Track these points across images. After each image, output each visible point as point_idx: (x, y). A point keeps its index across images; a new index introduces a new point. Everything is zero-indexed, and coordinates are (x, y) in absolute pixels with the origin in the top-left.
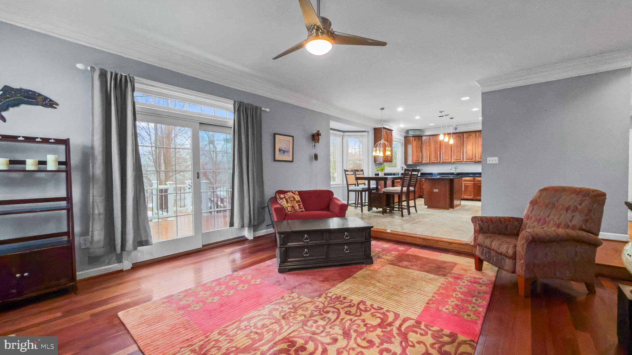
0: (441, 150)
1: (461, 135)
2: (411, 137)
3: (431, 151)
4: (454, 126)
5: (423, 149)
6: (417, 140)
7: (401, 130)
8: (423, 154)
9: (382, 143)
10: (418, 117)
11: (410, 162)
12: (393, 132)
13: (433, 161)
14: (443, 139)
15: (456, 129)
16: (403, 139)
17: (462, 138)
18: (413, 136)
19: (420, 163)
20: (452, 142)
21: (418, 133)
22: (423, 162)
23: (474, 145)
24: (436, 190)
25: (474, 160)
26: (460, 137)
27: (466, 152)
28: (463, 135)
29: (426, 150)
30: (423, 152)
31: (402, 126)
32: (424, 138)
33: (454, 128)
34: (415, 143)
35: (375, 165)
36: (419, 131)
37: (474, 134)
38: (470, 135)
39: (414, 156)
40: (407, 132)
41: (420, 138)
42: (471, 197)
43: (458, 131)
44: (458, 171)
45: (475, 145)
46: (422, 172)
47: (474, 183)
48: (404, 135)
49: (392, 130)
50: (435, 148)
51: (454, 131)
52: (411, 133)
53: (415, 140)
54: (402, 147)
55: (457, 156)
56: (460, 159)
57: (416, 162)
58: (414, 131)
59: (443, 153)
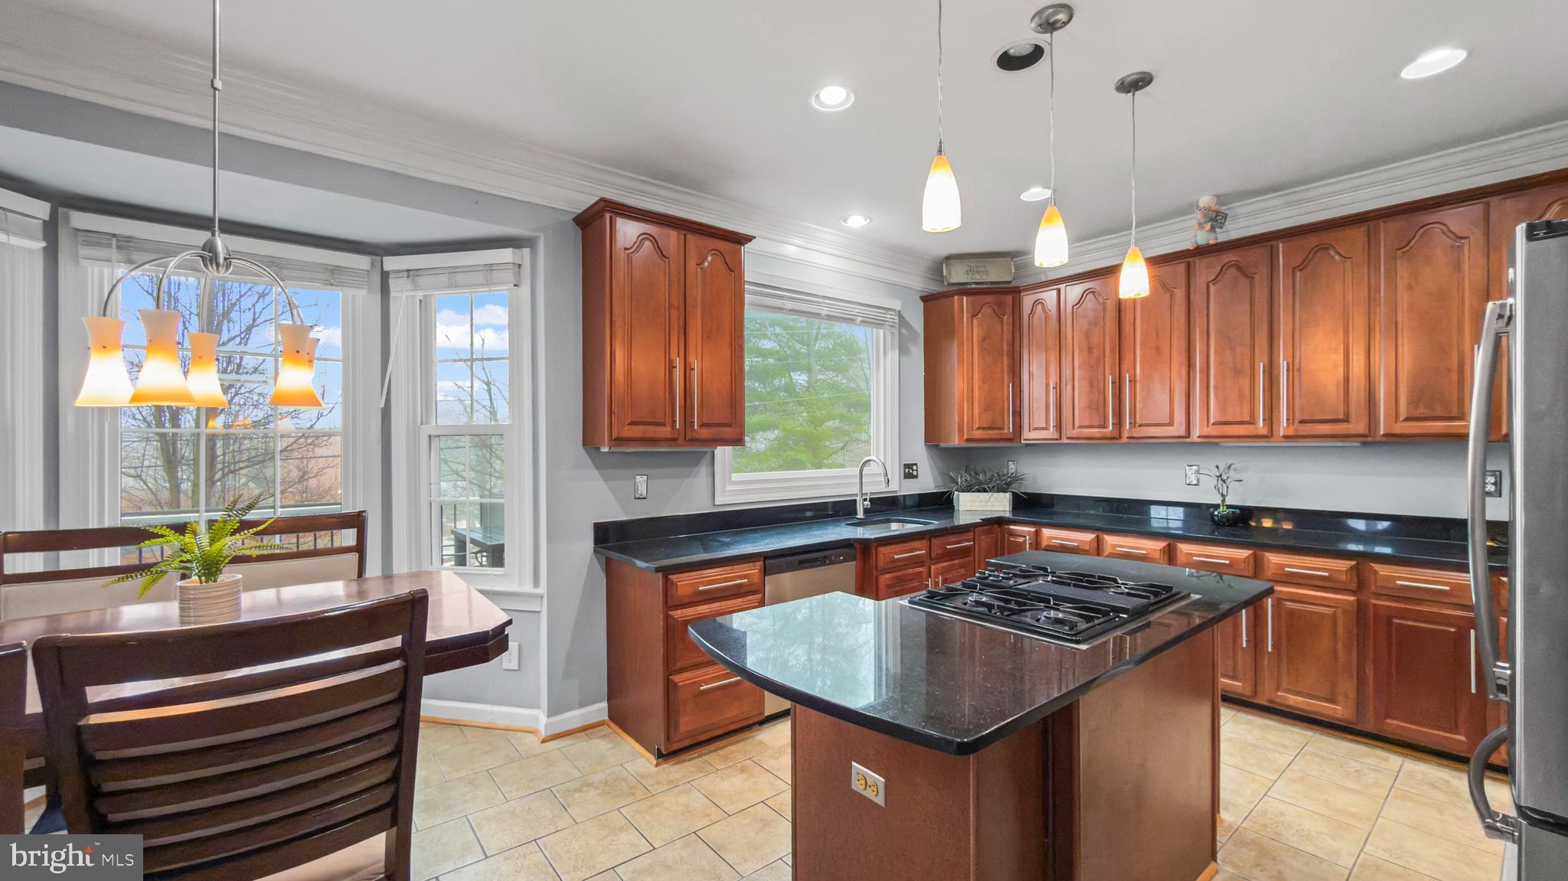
0: (1126, 365)
1: (1252, 257)
2: (959, 293)
3: (1068, 371)
5: (1025, 357)
6: (987, 310)
8: (1023, 389)
11: (958, 434)
13: (1076, 432)
16: (915, 306)
17: (1260, 273)
18: (965, 293)
19: (1009, 440)
22: (1028, 435)
23: (1359, 322)
25: (1358, 426)
26: (1246, 266)
27: (1295, 371)
28: (1273, 253)
29: (1041, 367)
30: (1023, 379)
31: (857, 221)
32: (1029, 297)
34: (979, 330)
36: (999, 259)
37: (1358, 233)
38: (1324, 248)
39: (971, 400)
40: (937, 269)
41: (1009, 298)
42: (1338, 711)
43: (1234, 230)
44: (1242, 496)
46: (1023, 488)
47: (1361, 607)
48: (919, 285)
50: (1091, 350)
52: (958, 275)
53: (980, 313)
56: (1252, 421)
57: (979, 434)
58: (973, 263)
59: (1133, 381)
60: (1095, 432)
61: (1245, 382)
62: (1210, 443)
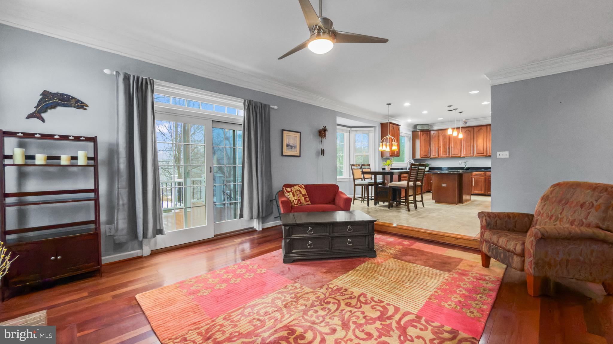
0: (451, 145)
1: (471, 129)
2: (418, 131)
3: (440, 146)
4: (464, 120)
5: (431, 142)
6: (425, 135)
7: (409, 125)
8: (432, 149)
9: (388, 138)
10: (425, 112)
11: (418, 157)
12: (400, 126)
13: (441, 156)
14: (452, 133)
15: (466, 123)
16: (411, 133)
17: (472, 132)
18: (421, 131)
19: (428, 157)
20: (461, 136)
21: (426, 128)
22: (432, 157)
23: (485, 140)
24: (444, 185)
25: (485, 154)
26: (470, 131)
27: (477, 146)
28: (474, 129)
29: (435, 144)
30: (431, 146)
31: (410, 121)
32: (432, 133)
33: (463, 122)
34: (423, 138)
35: (382, 160)
36: (428, 125)
37: (485, 127)
38: (481, 129)
39: (422, 150)
40: (415, 126)
41: (429, 132)
42: (482, 192)
43: (468, 125)
44: (468, 166)
45: (487, 139)
46: (430, 166)
47: (485, 178)
48: (412, 129)
49: (399, 125)
50: (444, 142)
51: (464, 126)
52: (419, 128)
53: (423, 135)
54: (410, 141)
55: (466, 151)
56: (471, 154)
57: (424, 156)
58: (422, 125)
59: (452, 147)
60: (445, 156)
61: (470, 148)
62: (464, 157)
